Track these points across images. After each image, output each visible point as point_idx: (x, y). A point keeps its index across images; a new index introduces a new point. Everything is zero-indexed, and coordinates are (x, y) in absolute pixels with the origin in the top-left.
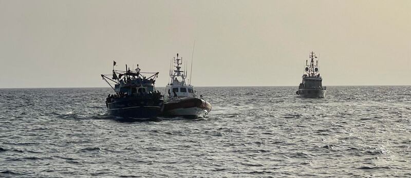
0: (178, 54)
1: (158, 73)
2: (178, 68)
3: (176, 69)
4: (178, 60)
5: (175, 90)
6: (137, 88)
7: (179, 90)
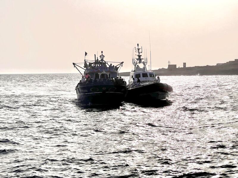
0: (138, 45)
1: (123, 62)
2: (139, 56)
3: (138, 58)
4: (139, 49)
5: (137, 76)
6: (100, 74)
7: (141, 76)
